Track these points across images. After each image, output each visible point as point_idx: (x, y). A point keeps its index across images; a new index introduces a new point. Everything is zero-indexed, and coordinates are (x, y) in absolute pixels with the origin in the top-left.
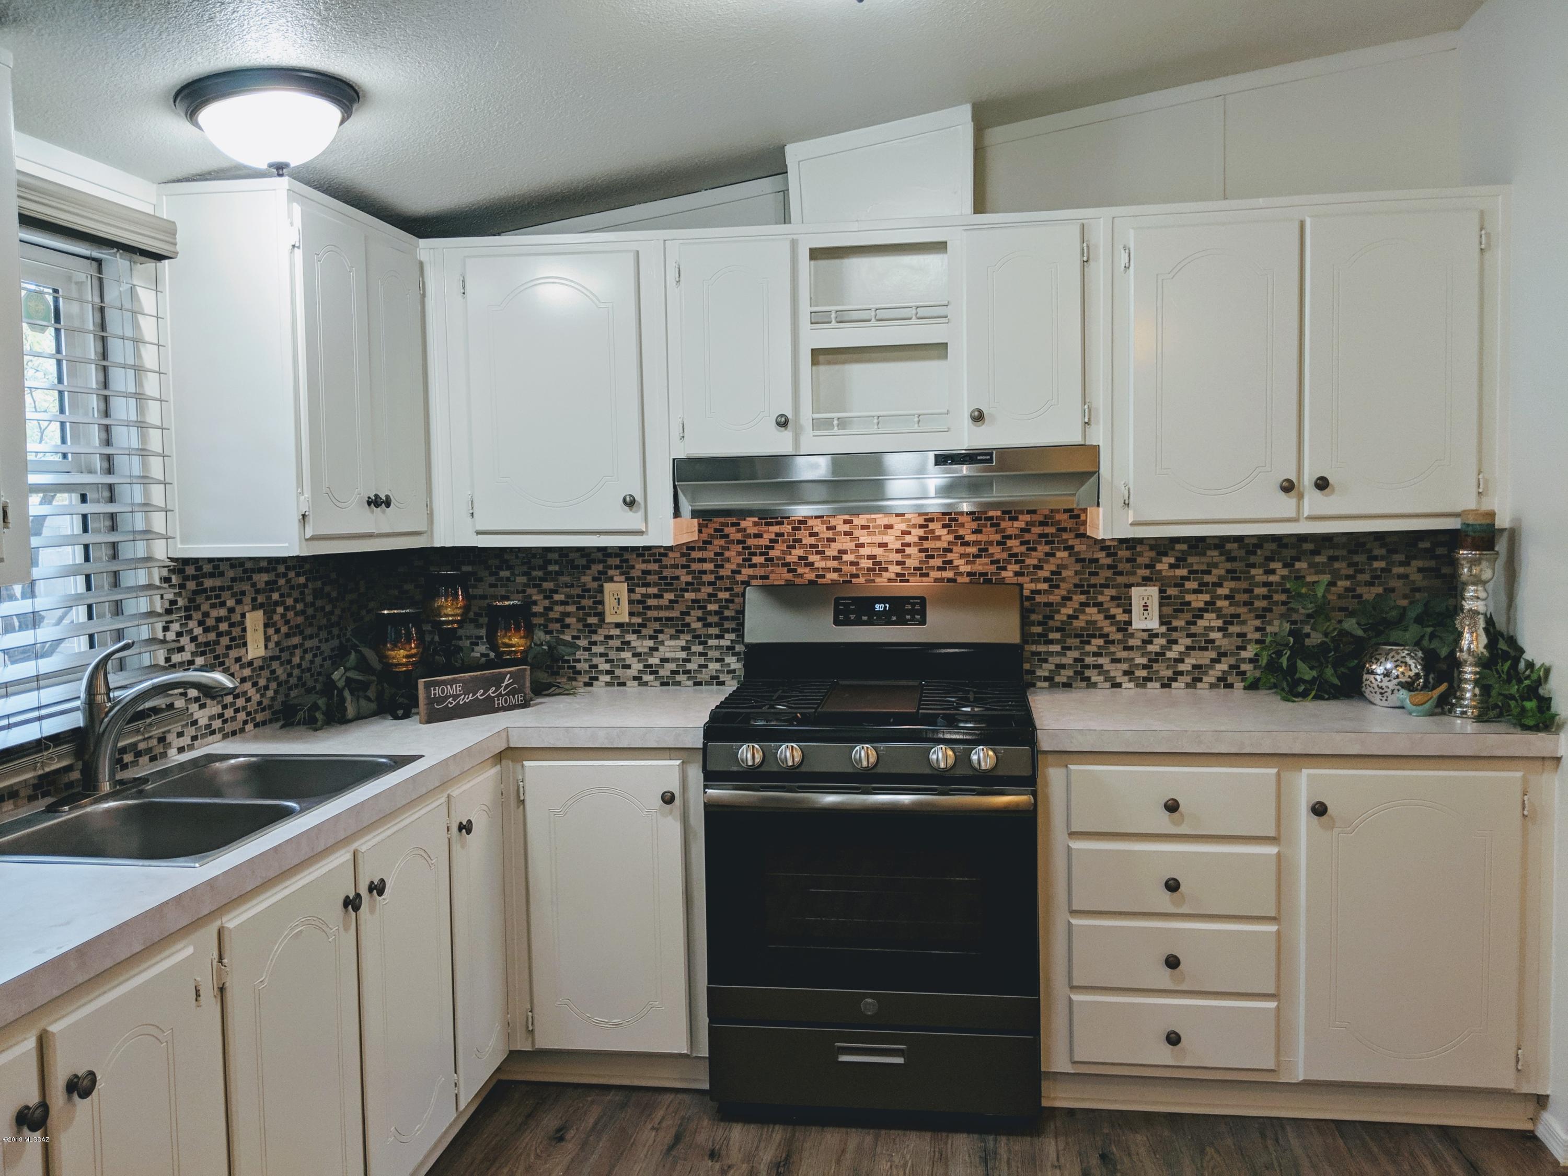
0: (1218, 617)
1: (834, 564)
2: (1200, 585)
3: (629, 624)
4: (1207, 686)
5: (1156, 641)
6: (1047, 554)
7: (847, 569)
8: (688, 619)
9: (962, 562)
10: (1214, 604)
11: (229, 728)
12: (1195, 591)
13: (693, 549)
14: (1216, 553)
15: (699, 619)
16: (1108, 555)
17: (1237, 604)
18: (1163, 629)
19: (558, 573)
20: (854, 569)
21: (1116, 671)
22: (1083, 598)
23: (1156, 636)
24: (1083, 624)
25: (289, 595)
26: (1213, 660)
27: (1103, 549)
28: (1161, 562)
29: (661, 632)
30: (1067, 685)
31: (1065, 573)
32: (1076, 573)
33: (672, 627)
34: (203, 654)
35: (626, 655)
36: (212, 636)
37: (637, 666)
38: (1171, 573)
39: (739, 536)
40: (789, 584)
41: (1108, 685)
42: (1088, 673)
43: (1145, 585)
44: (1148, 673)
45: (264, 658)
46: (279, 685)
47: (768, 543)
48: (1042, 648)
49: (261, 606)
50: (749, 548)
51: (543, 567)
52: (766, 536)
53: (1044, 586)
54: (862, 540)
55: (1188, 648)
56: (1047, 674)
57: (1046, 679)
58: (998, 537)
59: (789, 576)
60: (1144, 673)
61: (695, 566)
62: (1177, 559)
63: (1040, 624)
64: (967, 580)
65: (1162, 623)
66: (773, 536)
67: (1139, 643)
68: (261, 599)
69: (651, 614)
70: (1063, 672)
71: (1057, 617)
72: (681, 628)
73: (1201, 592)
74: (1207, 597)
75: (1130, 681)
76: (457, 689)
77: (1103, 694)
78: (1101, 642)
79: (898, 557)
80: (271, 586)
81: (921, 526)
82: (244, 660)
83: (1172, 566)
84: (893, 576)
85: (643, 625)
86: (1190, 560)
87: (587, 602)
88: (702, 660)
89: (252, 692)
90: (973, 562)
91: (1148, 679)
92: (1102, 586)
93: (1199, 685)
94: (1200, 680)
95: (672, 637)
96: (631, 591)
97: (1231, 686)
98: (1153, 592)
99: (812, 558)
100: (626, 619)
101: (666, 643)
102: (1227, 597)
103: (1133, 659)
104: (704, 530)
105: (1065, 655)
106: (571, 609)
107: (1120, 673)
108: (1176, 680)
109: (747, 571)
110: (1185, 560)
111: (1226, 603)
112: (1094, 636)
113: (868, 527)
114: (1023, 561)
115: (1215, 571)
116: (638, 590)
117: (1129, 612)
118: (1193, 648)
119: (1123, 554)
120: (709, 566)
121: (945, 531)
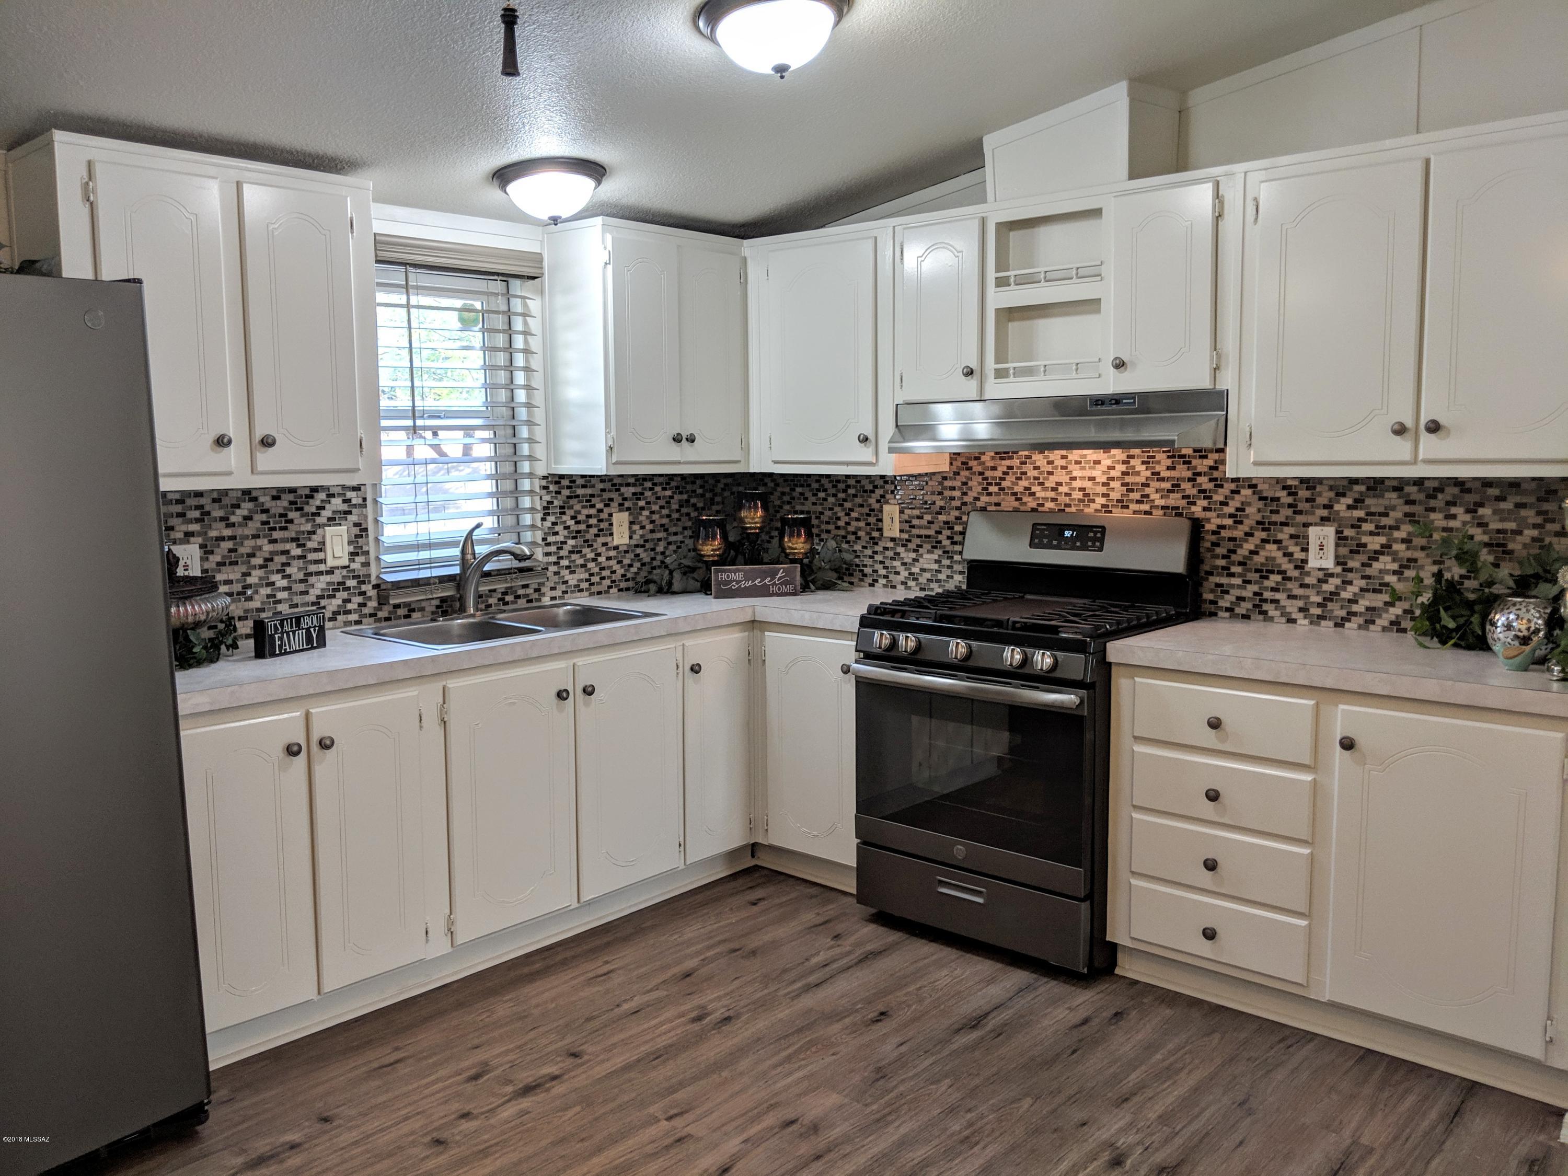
0: (1394, 560)
1: (1052, 494)
2: (1377, 527)
3: (900, 539)
4: (1380, 629)
5: (1331, 580)
6: (1233, 492)
7: (1063, 499)
8: (940, 537)
9: (1158, 496)
10: (1390, 547)
11: (595, 589)
12: (1371, 533)
13: (945, 478)
14: (1394, 495)
15: (949, 538)
16: (1289, 494)
17: (1415, 549)
18: (1339, 569)
19: (855, 496)
20: (1067, 500)
21: (1292, 607)
22: (1264, 535)
23: (1332, 575)
24: (1263, 560)
25: (656, 503)
26: (1386, 603)
27: (1284, 488)
28: (1338, 502)
29: (921, 546)
30: (1246, 617)
31: (1249, 510)
32: (1259, 510)
33: (929, 542)
34: (574, 538)
35: (897, 564)
36: (582, 527)
37: (904, 574)
38: (1348, 514)
39: (980, 469)
40: (1016, 510)
41: (1284, 620)
42: (1265, 607)
43: (1323, 525)
44: (1323, 611)
45: (628, 545)
46: (643, 564)
47: (1001, 475)
48: (1224, 580)
49: (628, 509)
50: (986, 479)
51: (845, 491)
52: (999, 468)
53: (1229, 522)
54: (1075, 474)
55: (1362, 590)
56: (1228, 605)
57: (1228, 610)
58: (1189, 474)
59: (1016, 504)
60: (1318, 611)
61: (947, 493)
62: (1356, 501)
63: (1224, 557)
64: (1161, 512)
65: (1338, 563)
66: (1005, 469)
67: (1315, 581)
68: (627, 504)
69: (915, 531)
70: (1243, 604)
71: (1239, 551)
72: (937, 545)
73: (1378, 534)
74: (1382, 540)
75: (1305, 618)
76: (739, 576)
77: (1279, 627)
78: (1278, 578)
79: (1104, 490)
80: (638, 496)
81: (1124, 462)
82: (610, 545)
83: (1349, 507)
84: (1099, 507)
85: (909, 541)
86: (1368, 501)
87: (872, 520)
88: (949, 572)
89: (616, 567)
90: (1168, 497)
91: (1320, 617)
92: (1282, 524)
93: (1372, 627)
94: (1373, 622)
95: (929, 552)
96: (901, 512)
97: (1404, 631)
98: (1329, 531)
99: (1034, 489)
100: (897, 534)
101: (925, 556)
102: (1403, 541)
103: (1308, 597)
104: (954, 463)
105: (1245, 588)
106: (862, 524)
107: (1296, 610)
108: (1349, 620)
109: (985, 499)
110: (1363, 501)
111: (1403, 546)
112: (1272, 572)
113: (1080, 463)
114: (1211, 497)
115: (1392, 514)
116: (906, 511)
117: (1305, 550)
118: (1367, 590)
119: (1303, 493)
120: (957, 494)
121: (1144, 467)
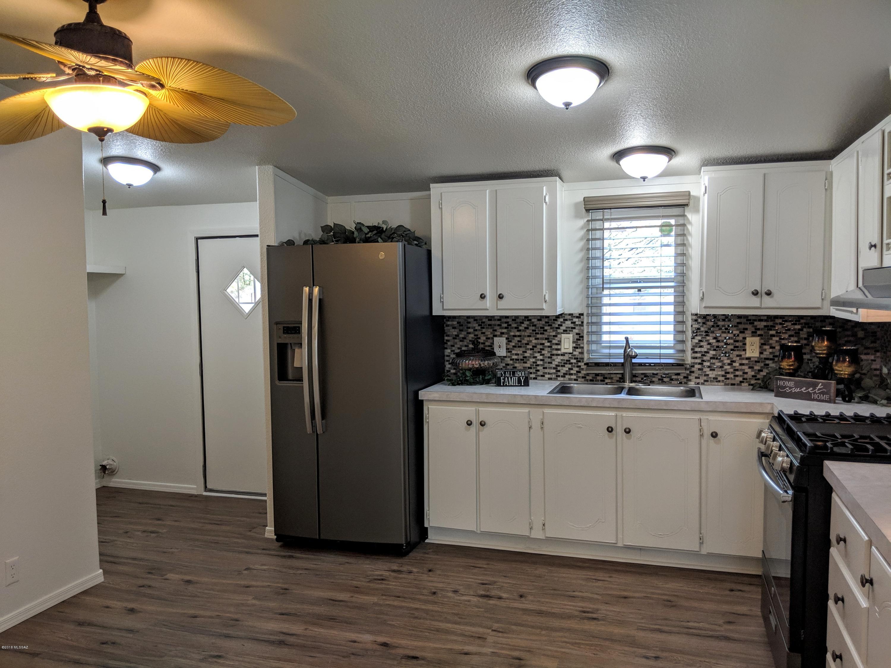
25: (785, 333)
36: (722, 344)
45: (759, 358)
49: (759, 335)
68: (759, 332)
76: (791, 384)
80: (769, 328)
82: (743, 356)
89: (747, 370)
